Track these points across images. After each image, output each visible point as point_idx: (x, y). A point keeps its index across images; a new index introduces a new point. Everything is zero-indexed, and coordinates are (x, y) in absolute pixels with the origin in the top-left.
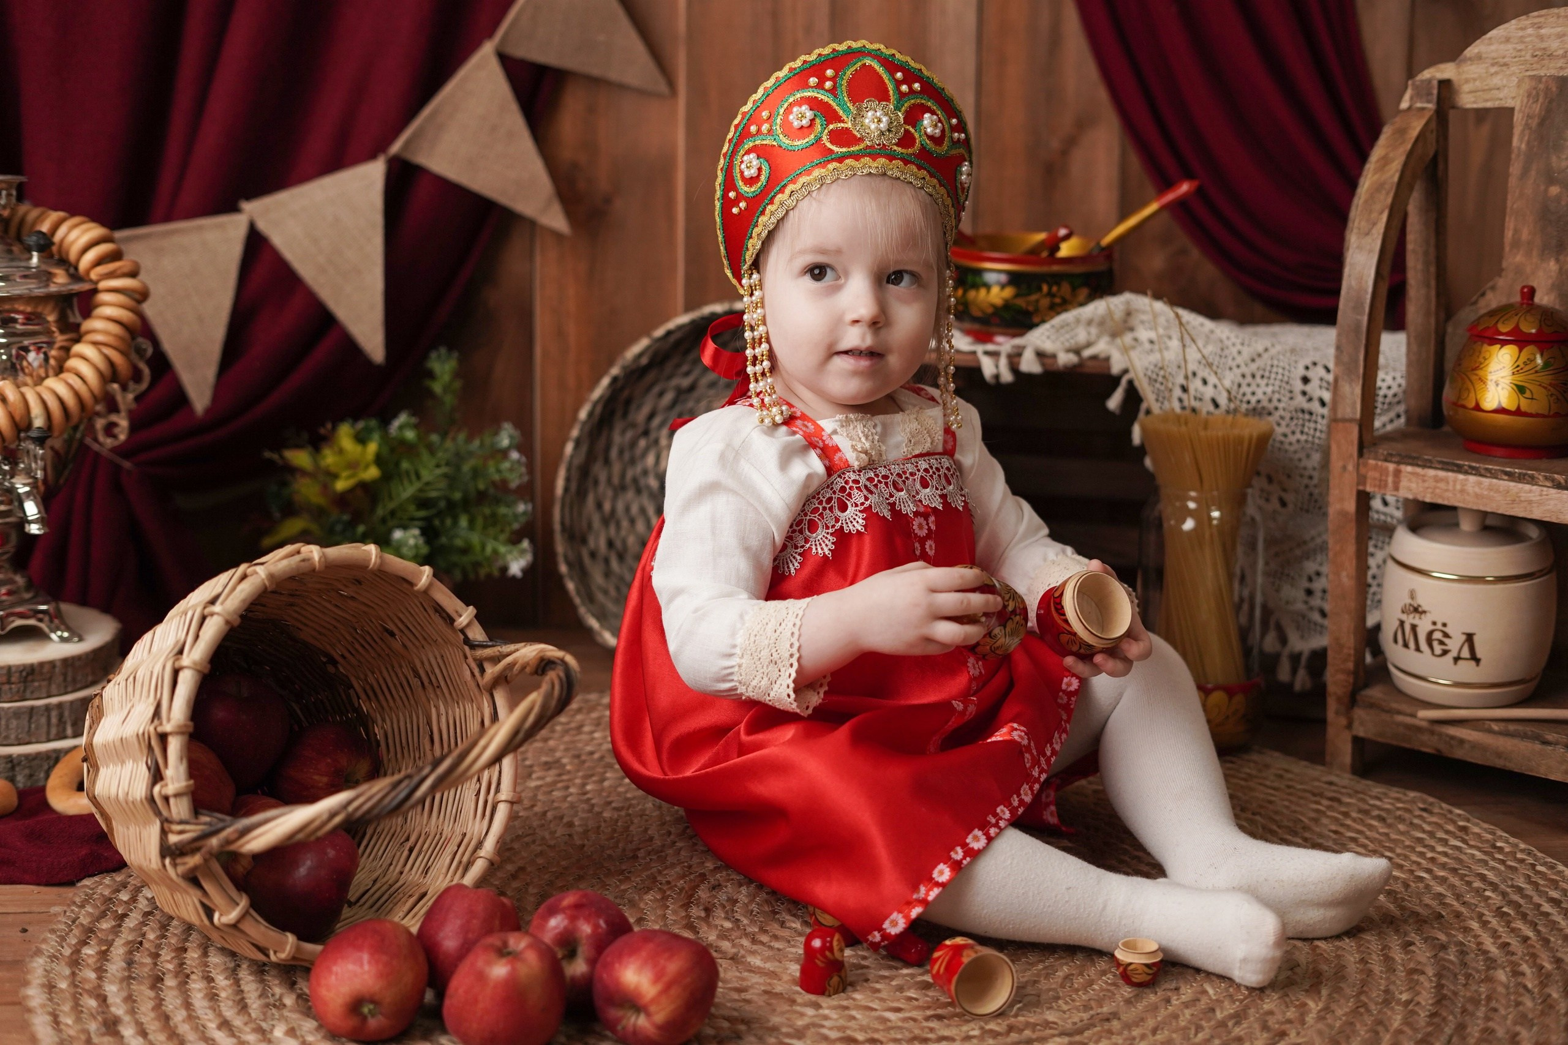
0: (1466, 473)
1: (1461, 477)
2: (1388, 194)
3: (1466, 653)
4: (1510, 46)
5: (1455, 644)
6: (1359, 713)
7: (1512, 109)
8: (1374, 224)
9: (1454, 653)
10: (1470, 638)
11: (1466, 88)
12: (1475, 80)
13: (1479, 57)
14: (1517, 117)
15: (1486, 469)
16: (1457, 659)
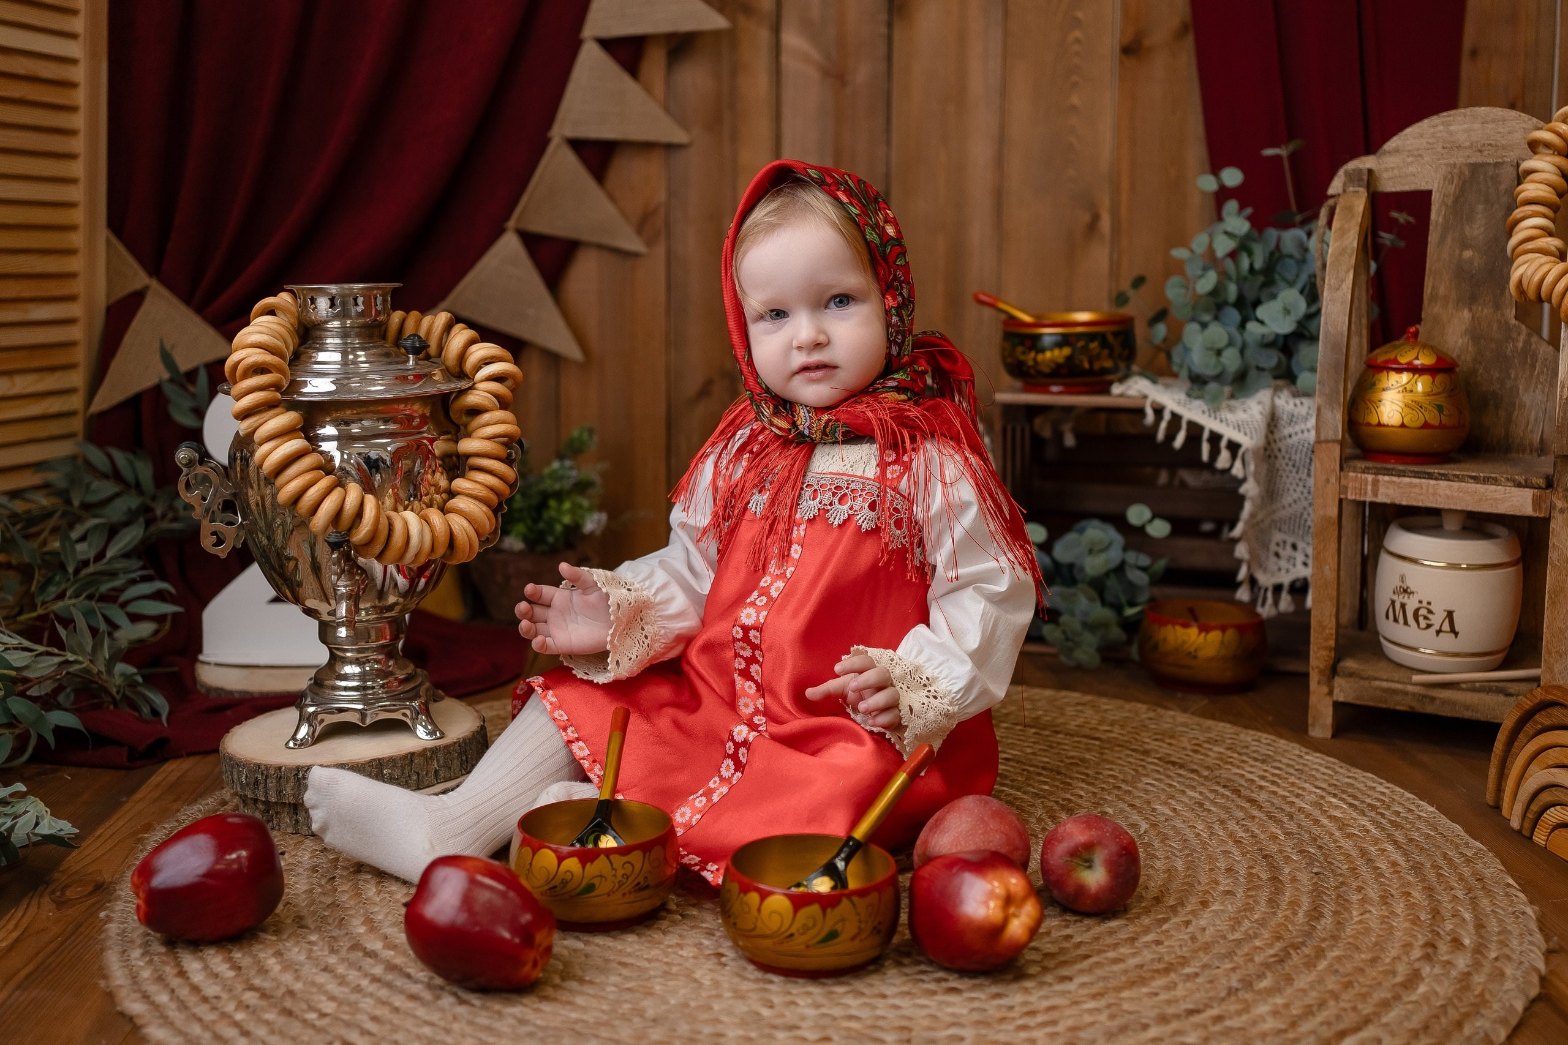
0: (1436, 479)
1: (1432, 482)
2: (1350, 257)
3: (1446, 627)
4: (1423, 141)
5: (1437, 619)
6: (1338, 681)
7: (1430, 192)
8: (1343, 281)
9: (1437, 627)
10: (1450, 614)
11: (1385, 175)
12: (1393, 169)
13: (1397, 151)
14: (1435, 197)
15: (1454, 475)
16: (1438, 632)
